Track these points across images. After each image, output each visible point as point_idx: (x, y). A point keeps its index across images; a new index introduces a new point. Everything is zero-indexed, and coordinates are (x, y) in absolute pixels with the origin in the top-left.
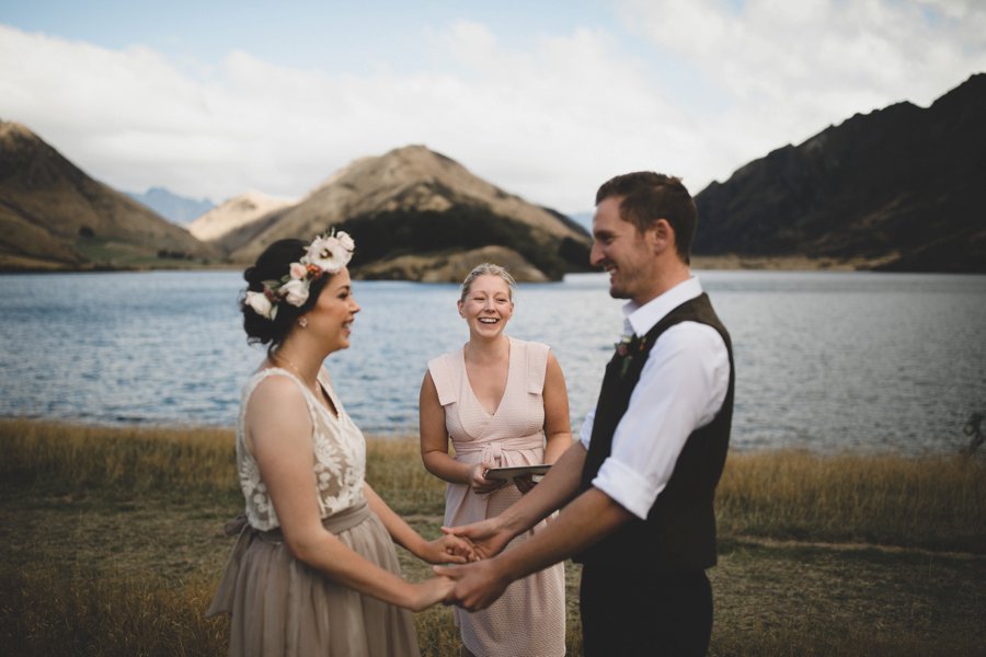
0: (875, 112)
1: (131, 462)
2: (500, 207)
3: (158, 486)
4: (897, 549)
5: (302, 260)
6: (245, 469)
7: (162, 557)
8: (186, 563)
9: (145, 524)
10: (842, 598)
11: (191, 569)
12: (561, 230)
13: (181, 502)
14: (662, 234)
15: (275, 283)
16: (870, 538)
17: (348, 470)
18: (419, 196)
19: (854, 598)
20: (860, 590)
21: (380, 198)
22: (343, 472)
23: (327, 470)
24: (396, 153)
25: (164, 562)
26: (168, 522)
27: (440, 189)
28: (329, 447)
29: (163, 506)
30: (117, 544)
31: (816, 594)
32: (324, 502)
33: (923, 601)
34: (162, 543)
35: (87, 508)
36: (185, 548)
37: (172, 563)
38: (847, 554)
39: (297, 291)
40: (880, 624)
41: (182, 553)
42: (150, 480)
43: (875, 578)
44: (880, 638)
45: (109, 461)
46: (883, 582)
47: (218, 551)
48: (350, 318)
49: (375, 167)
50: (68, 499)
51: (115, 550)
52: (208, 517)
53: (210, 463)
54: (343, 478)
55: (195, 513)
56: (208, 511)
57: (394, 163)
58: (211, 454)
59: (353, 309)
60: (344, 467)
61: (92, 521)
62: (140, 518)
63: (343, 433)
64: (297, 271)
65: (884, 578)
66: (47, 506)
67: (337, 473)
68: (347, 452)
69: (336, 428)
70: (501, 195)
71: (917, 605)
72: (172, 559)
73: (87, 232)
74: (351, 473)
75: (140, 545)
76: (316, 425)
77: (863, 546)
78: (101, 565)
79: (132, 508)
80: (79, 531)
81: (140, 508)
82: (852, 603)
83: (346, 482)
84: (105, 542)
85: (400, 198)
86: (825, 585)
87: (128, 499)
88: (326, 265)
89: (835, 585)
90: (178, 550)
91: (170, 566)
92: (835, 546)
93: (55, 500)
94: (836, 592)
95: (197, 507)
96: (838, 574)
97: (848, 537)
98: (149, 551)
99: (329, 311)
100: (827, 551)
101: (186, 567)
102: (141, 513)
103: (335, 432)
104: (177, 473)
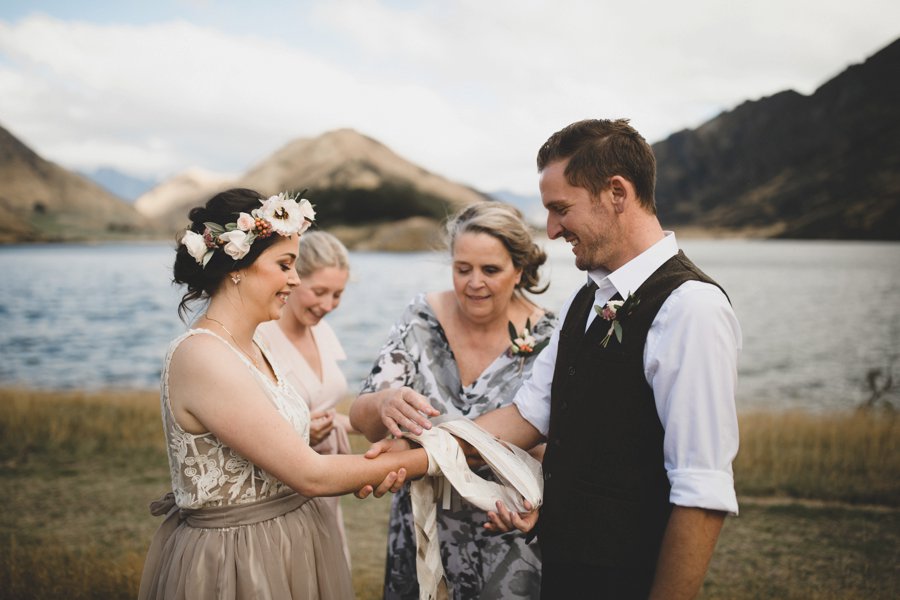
0: (764, 99)
1: (75, 427)
2: (424, 185)
3: (101, 449)
4: (818, 504)
7: (102, 523)
8: (126, 529)
9: (85, 489)
10: (774, 555)
11: (130, 536)
13: (124, 466)
14: (620, 192)
15: (219, 228)
16: (793, 493)
18: (348, 174)
19: (786, 554)
20: (789, 545)
24: (328, 135)
25: (103, 529)
26: (110, 487)
27: (369, 166)
29: (105, 471)
30: (57, 510)
31: (747, 551)
33: (851, 556)
34: (103, 509)
35: (29, 473)
36: (126, 514)
37: (112, 528)
38: (774, 511)
39: (237, 242)
40: (814, 580)
41: (123, 519)
42: (92, 444)
43: (803, 534)
45: (54, 426)
46: (811, 537)
48: (287, 290)
49: (309, 146)
50: (11, 464)
51: (55, 516)
52: (150, 481)
55: (137, 477)
56: (149, 474)
57: (326, 143)
59: (291, 282)
61: (34, 486)
62: (82, 482)
64: (244, 221)
65: (811, 533)
71: (846, 561)
72: (113, 525)
73: (40, 208)
75: (83, 510)
77: (788, 501)
78: (40, 533)
79: (74, 473)
80: (20, 497)
81: (84, 472)
82: (784, 559)
84: (46, 508)
86: (754, 541)
87: (71, 463)
89: (765, 542)
90: (119, 515)
91: (110, 532)
94: (767, 548)
95: (139, 470)
96: (768, 530)
97: (770, 492)
98: (91, 517)
99: (266, 274)
100: (753, 507)
101: (126, 533)
102: (84, 477)
104: (121, 437)
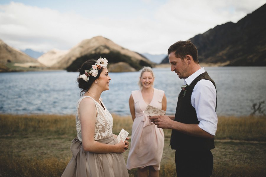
0: (223, 25)
1: (26, 124)
2: (123, 52)
3: (34, 131)
4: (238, 141)
5: (95, 64)
6: (78, 124)
7: (37, 151)
8: (44, 152)
9: (31, 142)
10: (225, 155)
11: (45, 154)
12: (140, 58)
13: (41, 135)
14: (189, 59)
15: (88, 71)
16: (231, 138)
17: (108, 125)
18: (101, 49)
19: (229, 155)
20: (230, 152)
21: (90, 50)
22: (106, 125)
23: (101, 125)
24: (94, 38)
25: (38, 152)
26: (38, 141)
27: (106, 47)
28: (102, 118)
29: (36, 136)
30: (24, 147)
31: (218, 154)
32: (100, 134)
33: (247, 155)
34: (37, 147)
35: (14, 138)
36: (43, 148)
37: (40, 152)
38: (225, 143)
39: (94, 72)
40: (236, 161)
41: (43, 149)
42: (32, 129)
43: (233, 149)
44: (237, 165)
45: (20, 124)
46: (236, 150)
47: (53, 148)
48: (108, 81)
49: (88, 42)
50: (9, 135)
51: (24, 149)
52: (49, 139)
53: (48, 124)
54: (106, 127)
55: (45, 138)
56: (49, 137)
57: (94, 40)
58: (49, 121)
59: (109, 79)
60: (106, 124)
61: (16, 141)
62: (30, 140)
63: (106, 114)
64: (94, 67)
65: (236, 149)
66: (3, 138)
67: (104, 126)
68: (107, 120)
69: (104, 113)
70: (123, 49)
71: (245, 156)
72: (40, 151)
73: (9, 61)
74: (108, 126)
75: (31, 147)
76: (98, 112)
77: (229, 141)
78: (20, 154)
79: (27, 137)
80: (13, 144)
81: (30, 137)
82: (228, 156)
83: (107, 128)
84: (21, 147)
85: (96, 50)
86: (220, 152)
87: (26, 135)
88: (102, 65)
89: (223, 152)
90: (42, 148)
91: (40, 153)
92: (222, 141)
93: (5, 136)
94: (223, 153)
95: (46, 136)
96: (224, 148)
97: (224, 138)
98: (34, 149)
100: (220, 142)
101: (44, 153)
102: (30, 138)
103: (104, 114)
104: (39, 127)
